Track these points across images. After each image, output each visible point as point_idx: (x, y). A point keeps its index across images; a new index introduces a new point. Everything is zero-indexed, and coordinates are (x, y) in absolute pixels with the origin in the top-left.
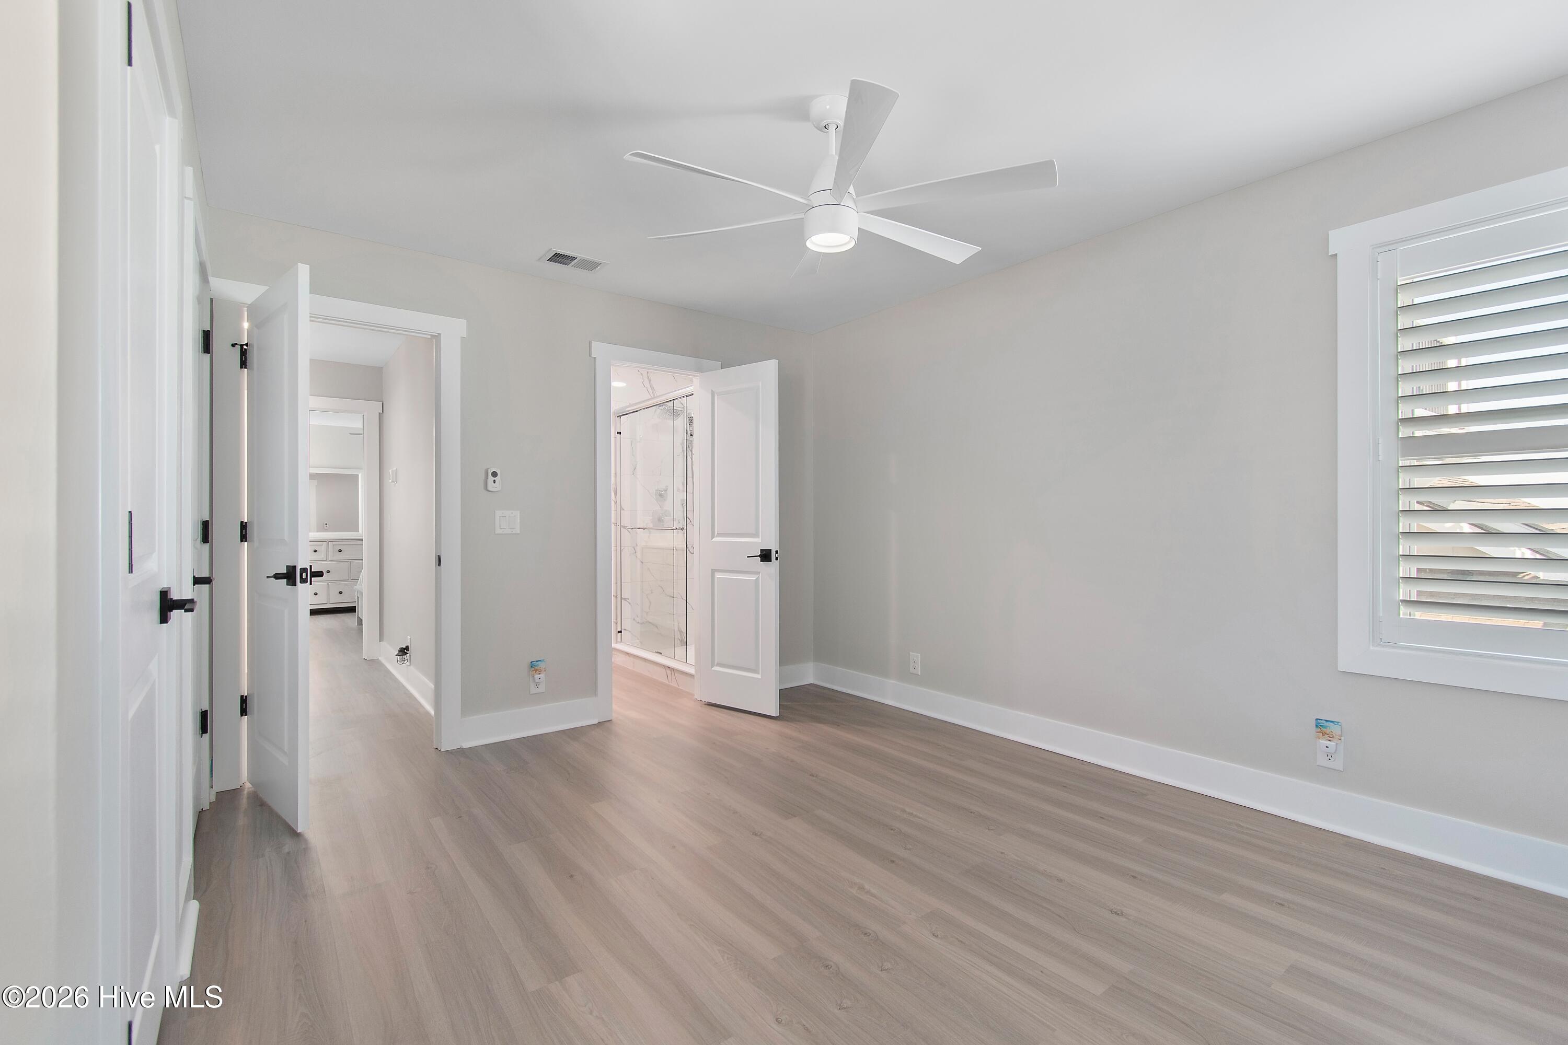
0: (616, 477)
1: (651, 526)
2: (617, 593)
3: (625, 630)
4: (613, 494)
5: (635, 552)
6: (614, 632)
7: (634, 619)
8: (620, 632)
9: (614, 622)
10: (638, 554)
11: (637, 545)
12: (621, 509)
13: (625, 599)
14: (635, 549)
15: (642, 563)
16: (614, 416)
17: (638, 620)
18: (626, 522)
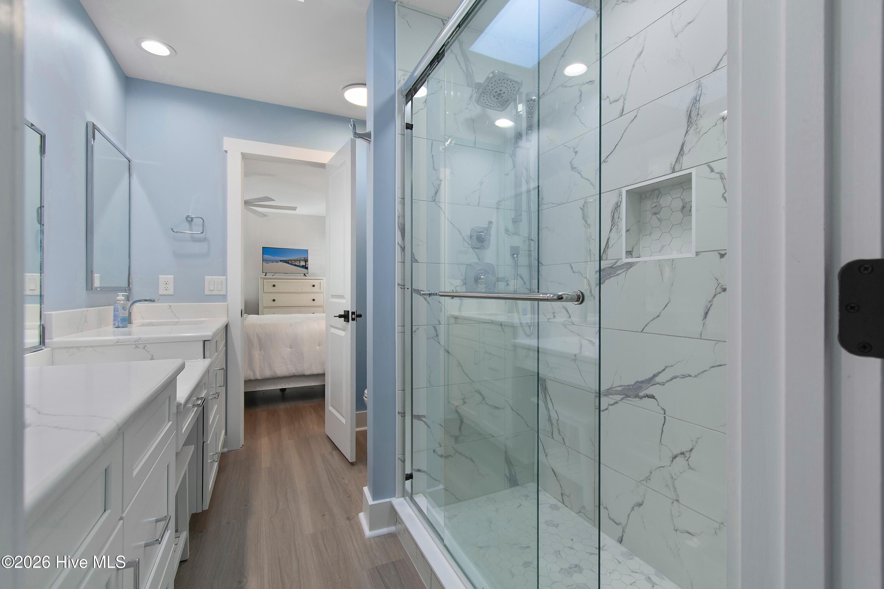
0: (403, 204)
1: (462, 290)
2: (404, 407)
3: (419, 470)
4: (398, 234)
5: (437, 335)
6: (399, 477)
7: (434, 451)
8: (409, 477)
9: (399, 458)
10: (442, 338)
11: (440, 324)
12: (414, 260)
13: (419, 417)
14: (436, 330)
15: (448, 352)
16: (401, 97)
17: (440, 451)
18: (421, 284)
